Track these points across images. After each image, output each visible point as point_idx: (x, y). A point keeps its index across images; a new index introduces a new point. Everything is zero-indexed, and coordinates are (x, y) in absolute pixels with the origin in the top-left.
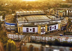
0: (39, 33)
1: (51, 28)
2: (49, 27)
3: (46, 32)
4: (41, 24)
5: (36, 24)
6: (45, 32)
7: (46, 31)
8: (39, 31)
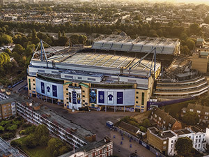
0: (65, 102)
1: (101, 96)
2: (96, 93)
3: (84, 103)
4: (79, 78)
5: (65, 76)
6: (79, 103)
7: (84, 101)
8: (65, 98)
